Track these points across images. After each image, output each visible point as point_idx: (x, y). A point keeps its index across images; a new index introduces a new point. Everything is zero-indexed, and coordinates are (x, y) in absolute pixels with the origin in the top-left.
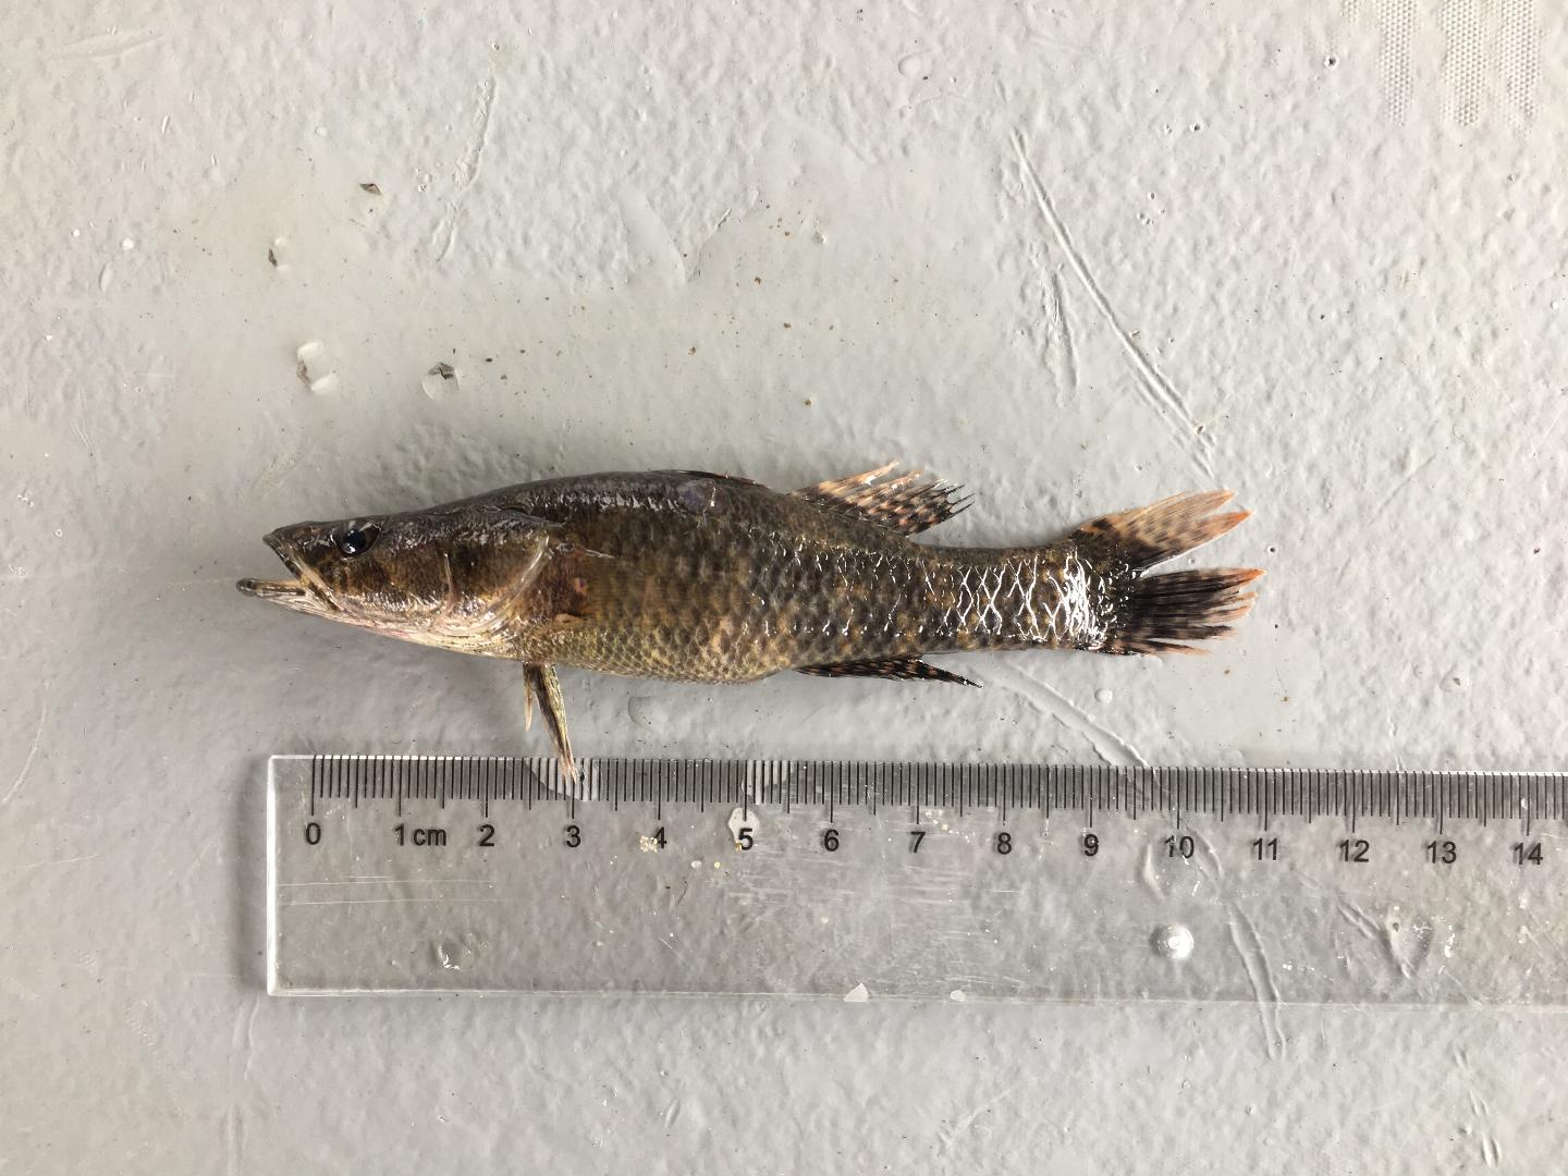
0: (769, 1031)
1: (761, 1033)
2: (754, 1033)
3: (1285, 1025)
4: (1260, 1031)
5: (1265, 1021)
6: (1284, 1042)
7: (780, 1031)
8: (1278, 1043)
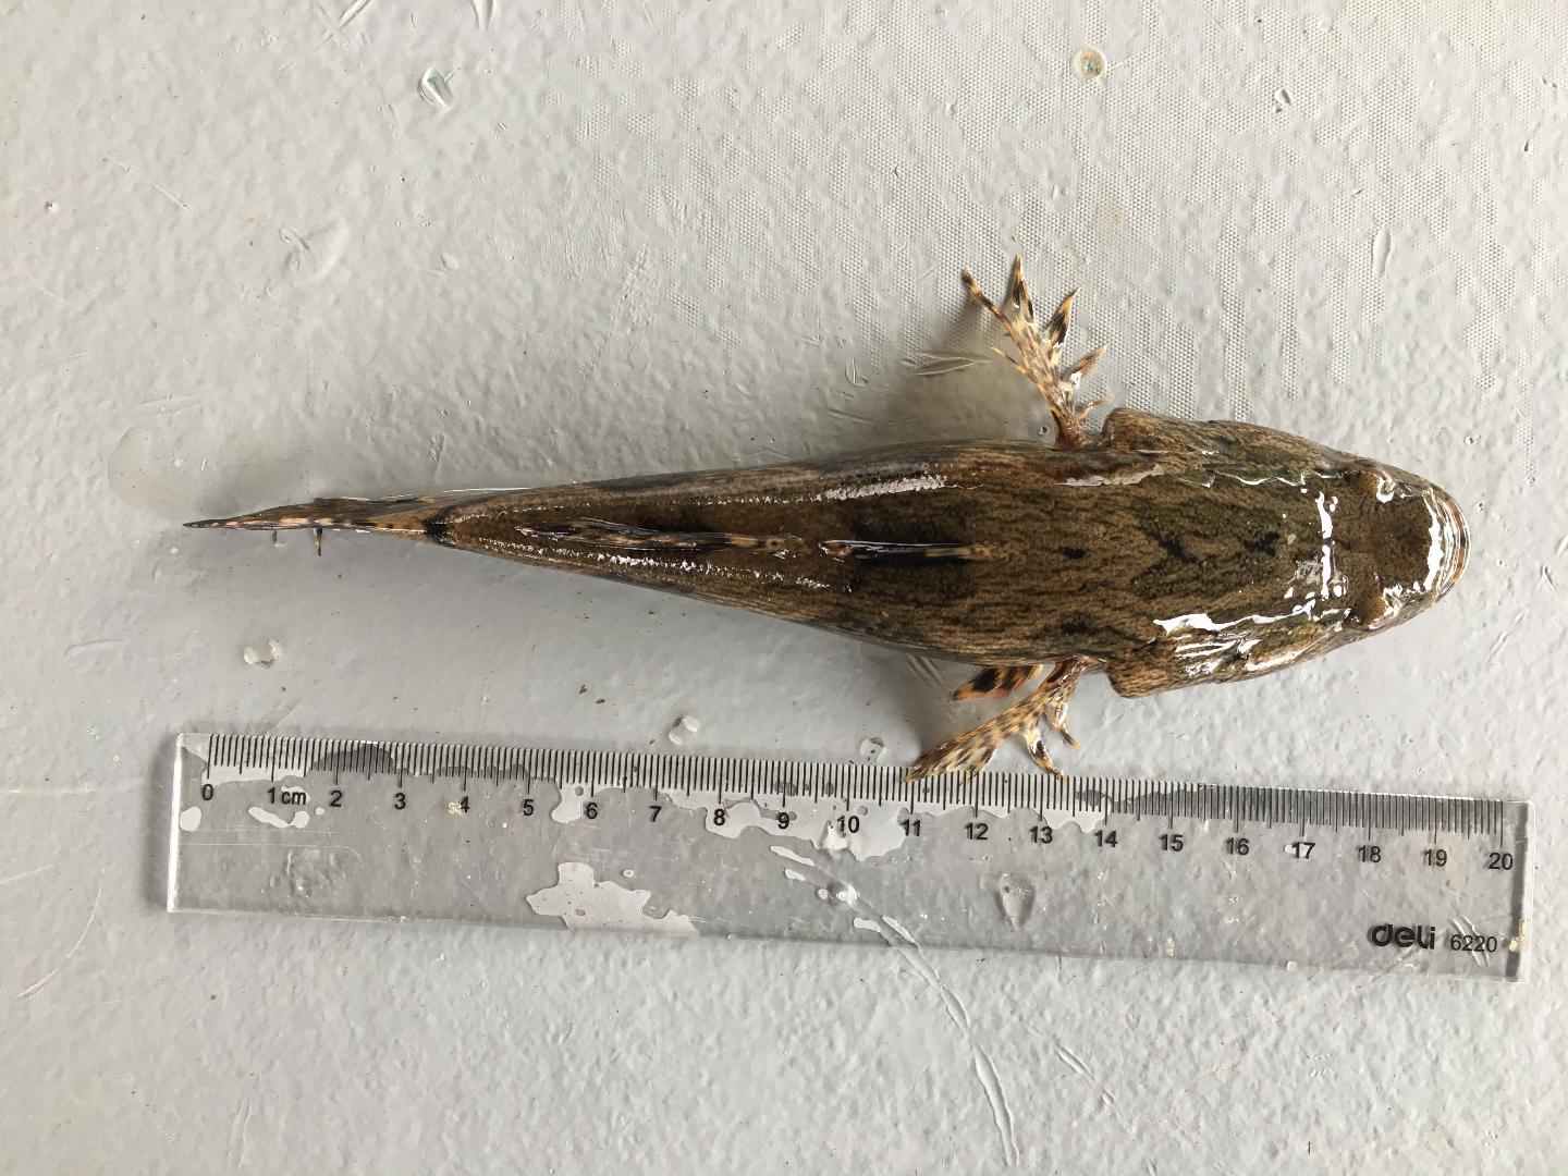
0: (631, 1140)
1: (626, 1141)
2: (620, 1142)
3: (1019, 1140)
4: (999, 1145)
5: (1004, 1138)
6: (1018, 1154)
7: (640, 1139)
8: (1014, 1154)
